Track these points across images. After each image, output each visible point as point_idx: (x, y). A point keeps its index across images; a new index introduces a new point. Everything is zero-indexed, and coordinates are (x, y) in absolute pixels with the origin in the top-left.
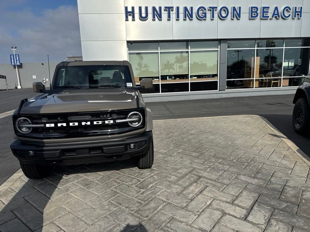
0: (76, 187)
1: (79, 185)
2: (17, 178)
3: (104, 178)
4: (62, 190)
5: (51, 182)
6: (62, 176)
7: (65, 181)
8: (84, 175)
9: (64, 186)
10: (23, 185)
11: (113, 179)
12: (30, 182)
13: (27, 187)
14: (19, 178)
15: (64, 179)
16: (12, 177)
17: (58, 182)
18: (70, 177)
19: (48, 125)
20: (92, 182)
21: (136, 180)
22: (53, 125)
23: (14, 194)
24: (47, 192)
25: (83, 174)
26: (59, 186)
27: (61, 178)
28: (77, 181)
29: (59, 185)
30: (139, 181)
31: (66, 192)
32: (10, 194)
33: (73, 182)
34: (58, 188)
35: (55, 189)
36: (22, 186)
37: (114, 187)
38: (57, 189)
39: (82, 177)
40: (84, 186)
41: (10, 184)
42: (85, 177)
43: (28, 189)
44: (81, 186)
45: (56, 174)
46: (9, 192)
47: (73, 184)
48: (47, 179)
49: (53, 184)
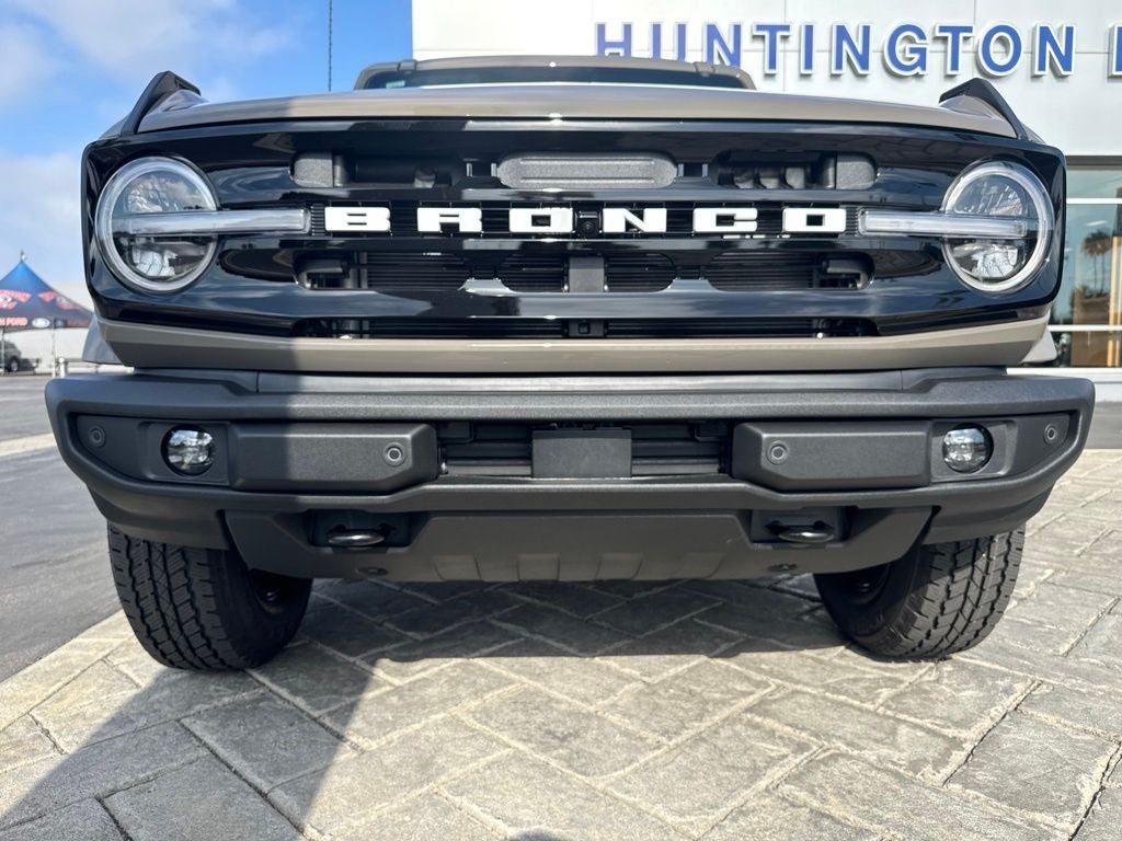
0: (484, 752)
1: (505, 737)
2: (86, 658)
3: (663, 703)
4: (389, 760)
5: (300, 701)
6: (367, 667)
7: (394, 699)
8: (511, 668)
9: (395, 735)
10: (119, 704)
11: (726, 712)
12: (167, 692)
13: (142, 722)
14: (104, 660)
15: (388, 688)
16: (61, 651)
17: (348, 700)
18: (423, 675)
19: (338, 219)
20: (588, 716)
21: (920, 733)
22: (377, 219)
23: (41, 766)
24: (277, 773)
25: (505, 660)
26: (358, 732)
27: (362, 681)
28: (474, 704)
29: (357, 722)
30: (956, 743)
31: (421, 784)
32: (16, 759)
33: (454, 710)
34: (355, 747)
35: (332, 751)
36: (107, 715)
37: (777, 773)
38: (345, 755)
39: (502, 682)
40: (546, 748)
41: (39, 691)
42: (524, 679)
43: (141, 736)
44: (521, 746)
45: (331, 651)
46: (18, 744)
47: (455, 723)
48: (273, 681)
49: (316, 714)
